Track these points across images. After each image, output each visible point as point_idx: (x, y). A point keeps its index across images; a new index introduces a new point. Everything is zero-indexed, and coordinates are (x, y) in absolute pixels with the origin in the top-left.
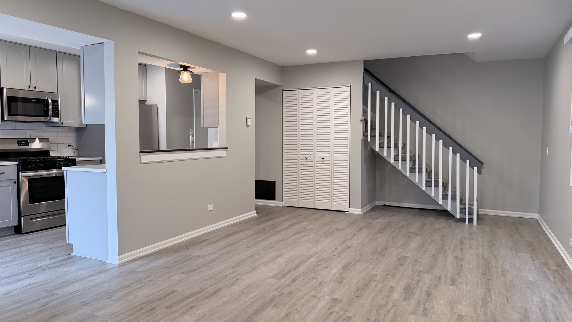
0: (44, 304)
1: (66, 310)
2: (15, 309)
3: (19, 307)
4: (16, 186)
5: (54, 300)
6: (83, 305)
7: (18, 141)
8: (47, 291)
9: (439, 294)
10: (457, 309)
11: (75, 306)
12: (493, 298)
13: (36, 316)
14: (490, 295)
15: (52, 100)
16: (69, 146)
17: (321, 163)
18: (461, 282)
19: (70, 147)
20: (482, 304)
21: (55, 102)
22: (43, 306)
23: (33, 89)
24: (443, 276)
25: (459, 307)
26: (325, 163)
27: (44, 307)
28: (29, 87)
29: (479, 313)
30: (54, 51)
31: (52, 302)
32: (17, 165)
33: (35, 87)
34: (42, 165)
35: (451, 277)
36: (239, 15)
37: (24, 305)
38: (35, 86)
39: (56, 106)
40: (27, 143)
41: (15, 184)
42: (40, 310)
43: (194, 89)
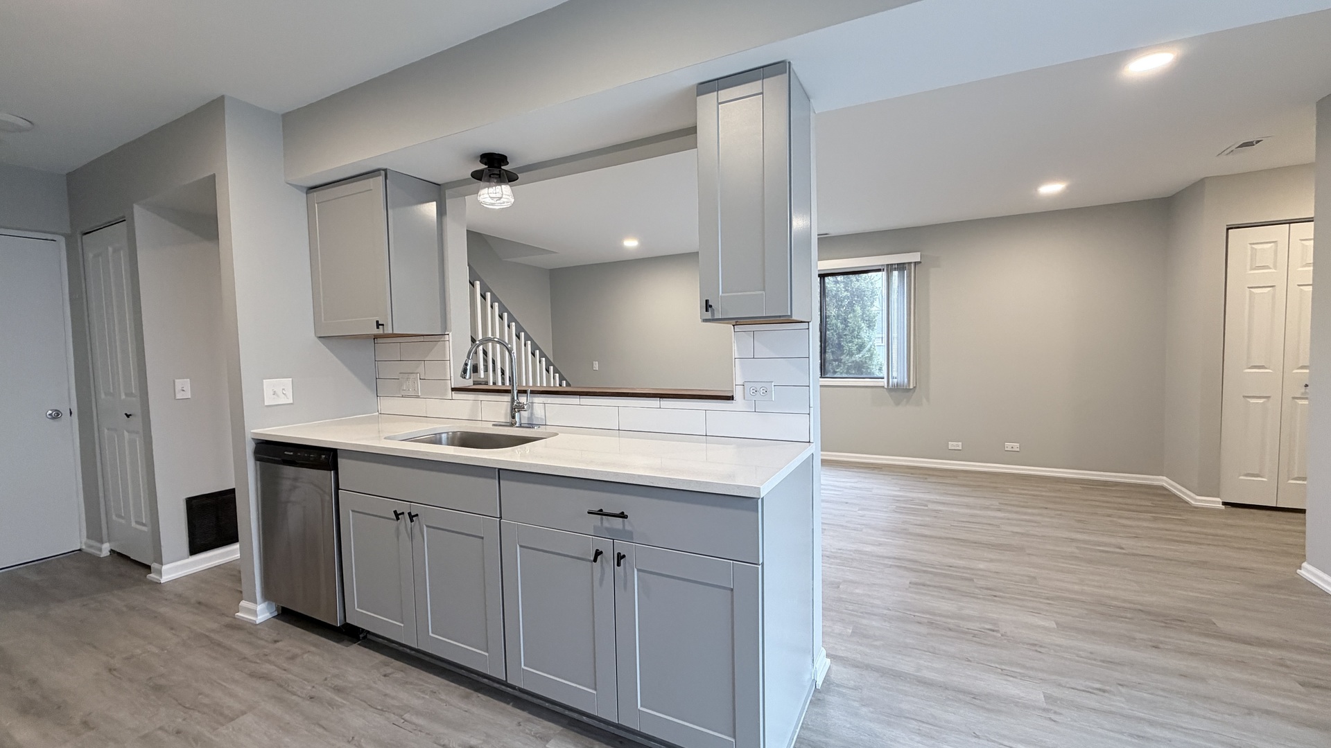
0: (1101, 693)
1: (1081, 657)
2: (1163, 726)
3: (1152, 723)
5: (1073, 688)
6: (1044, 647)
8: (1053, 717)
11: (1058, 654)
13: (1142, 681)
22: (1104, 691)
27: (1107, 688)
31: (1078, 688)
37: (1140, 719)
42: (1120, 688)
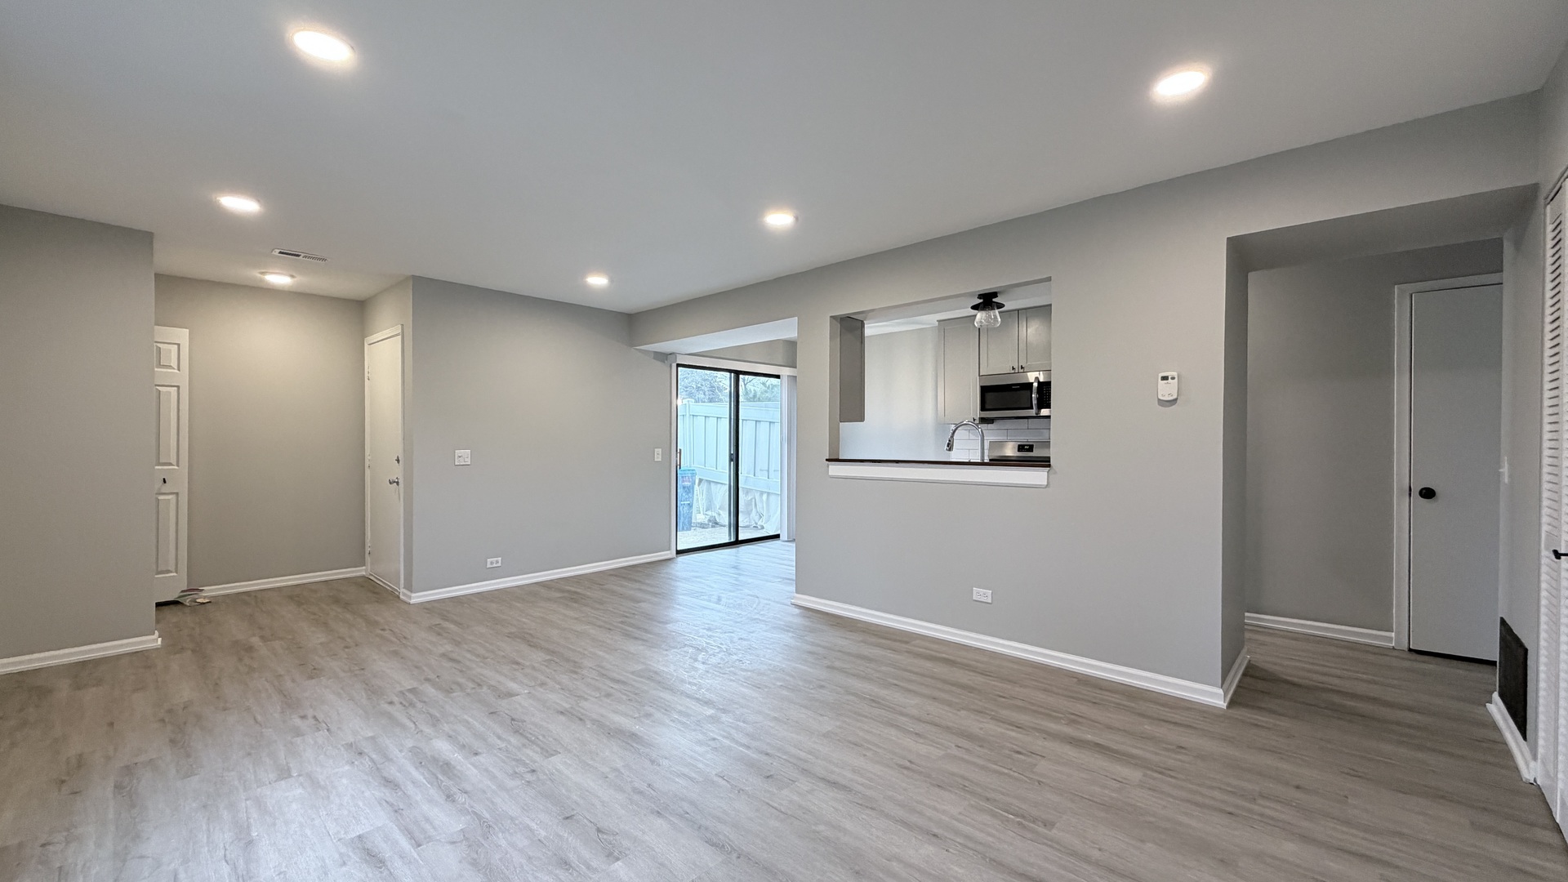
7: (1019, 446)
9: (367, 794)
10: (301, 784)
12: (224, 863)
14: (235, 868)
15: (1039, 383)
18: (344, 864)
20: (249, 827)
24: (416, 855)
25: (300, 790)
28: (1013, 369)
29: (248, 802)
33: (1022, 367)
35: (389, 864)
36: (780, 220)
40: (1031, 448)
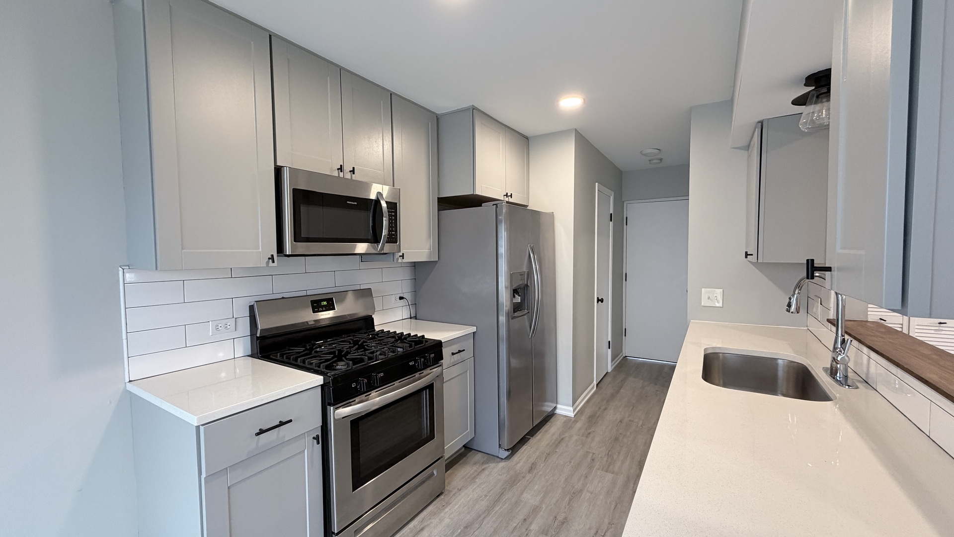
4: (318, 448)
7: (313, 302)
15: (387, 202)
16: (401, 298)
17: (933, 332)
19: (402, 300)
21: (393, 207)
23: (348, 176)
26: (943, 332)
28: (341, 169)
30: (389, 91)
32: (322, 386)
33: (353, 171)
34: (382, 374)
38: (354, 168)
39: (393, 212)
40: (330, 304)
41: (318, 443)
43: (597, 184)
